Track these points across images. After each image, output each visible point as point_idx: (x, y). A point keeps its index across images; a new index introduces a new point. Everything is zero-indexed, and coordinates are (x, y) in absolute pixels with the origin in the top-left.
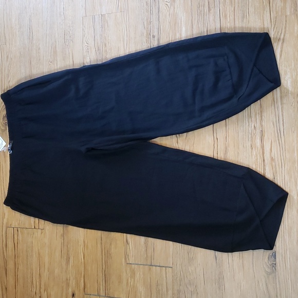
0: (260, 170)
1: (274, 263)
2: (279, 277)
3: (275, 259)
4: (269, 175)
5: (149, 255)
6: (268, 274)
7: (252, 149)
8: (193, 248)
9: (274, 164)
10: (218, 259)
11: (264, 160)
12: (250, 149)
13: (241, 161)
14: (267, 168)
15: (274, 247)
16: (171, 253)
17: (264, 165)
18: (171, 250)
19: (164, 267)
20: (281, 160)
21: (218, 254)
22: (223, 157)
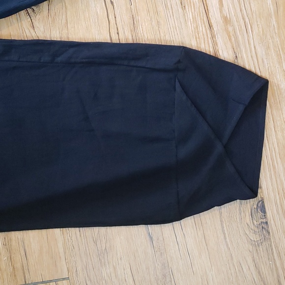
0: (206, 47)
1: (264, 220)
2: (277, 247)
3: (265, 212)
4: (225, 54)
5: (18, 265)
6: (256, 245)
7: (184, 8)
8: (103, 230)
9: (230, 29)
10: (154, 238)
11: (210, 26)
12: (180, 10)
13: (167, 38)
14: (220, 40)
15: (259, 191)
16: (61, 250)
17: (213, 37)
18: (60, 244)
19: (51, 281)
20: (243, 19)
21: (155, 229)
22: (130, 38)
